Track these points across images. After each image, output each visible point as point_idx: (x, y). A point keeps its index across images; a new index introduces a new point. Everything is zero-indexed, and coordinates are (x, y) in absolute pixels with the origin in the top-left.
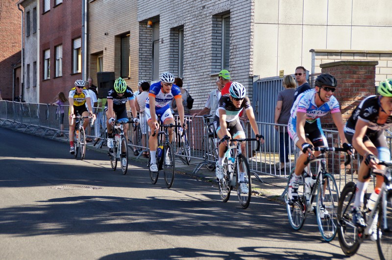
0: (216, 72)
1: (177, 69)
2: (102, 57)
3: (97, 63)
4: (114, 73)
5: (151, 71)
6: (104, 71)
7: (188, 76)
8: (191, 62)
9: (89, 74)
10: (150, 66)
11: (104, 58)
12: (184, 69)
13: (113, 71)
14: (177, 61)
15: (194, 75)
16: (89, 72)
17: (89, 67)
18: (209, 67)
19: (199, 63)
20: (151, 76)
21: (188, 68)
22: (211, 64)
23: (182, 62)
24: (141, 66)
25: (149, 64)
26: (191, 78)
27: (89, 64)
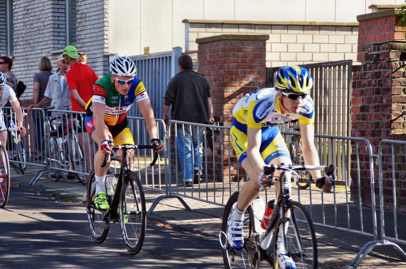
0: (58, 49)
1: (5, 44)
7: (20, 54)
8: (24, 35)
12: (14, 44)
14: (5, 34)
15: (29, 53)
18: (49, 42)
19: (35, 37)
21: (21, 43)
22: (51, 38)
23: (12, 36)
26: (25, 57)
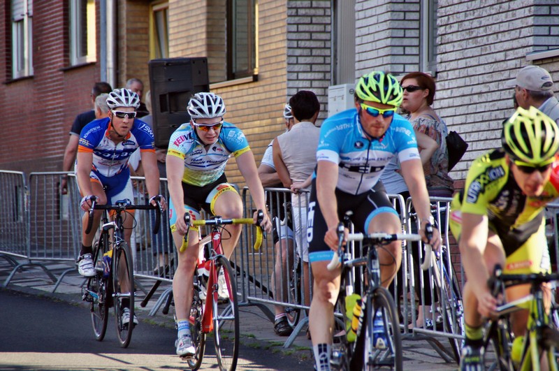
0: (548, 47)
1: (415, 42)
2: (165, 10)
3: (147, 29)
4: (204, 60)
5: (327, 52)
6: (172, 56)
7: (453, 65)
8: (462, 17)
9: (124, 66)
10: (323, 36)
11: (170, 13)
12: (438, 40)
13: (204, 55)
14: (416, 16)
15: (473, 62)
16: (124, 58)
17: (124, 44)
18: (525, 32)
19: (491, 20)
20: (328, 68)
21: (454, 37)
22: (531, 21)
23: (432, 19)
24: (294, 36)
25: (321, 28)
26: (464, 73)
27: (124, 32)
